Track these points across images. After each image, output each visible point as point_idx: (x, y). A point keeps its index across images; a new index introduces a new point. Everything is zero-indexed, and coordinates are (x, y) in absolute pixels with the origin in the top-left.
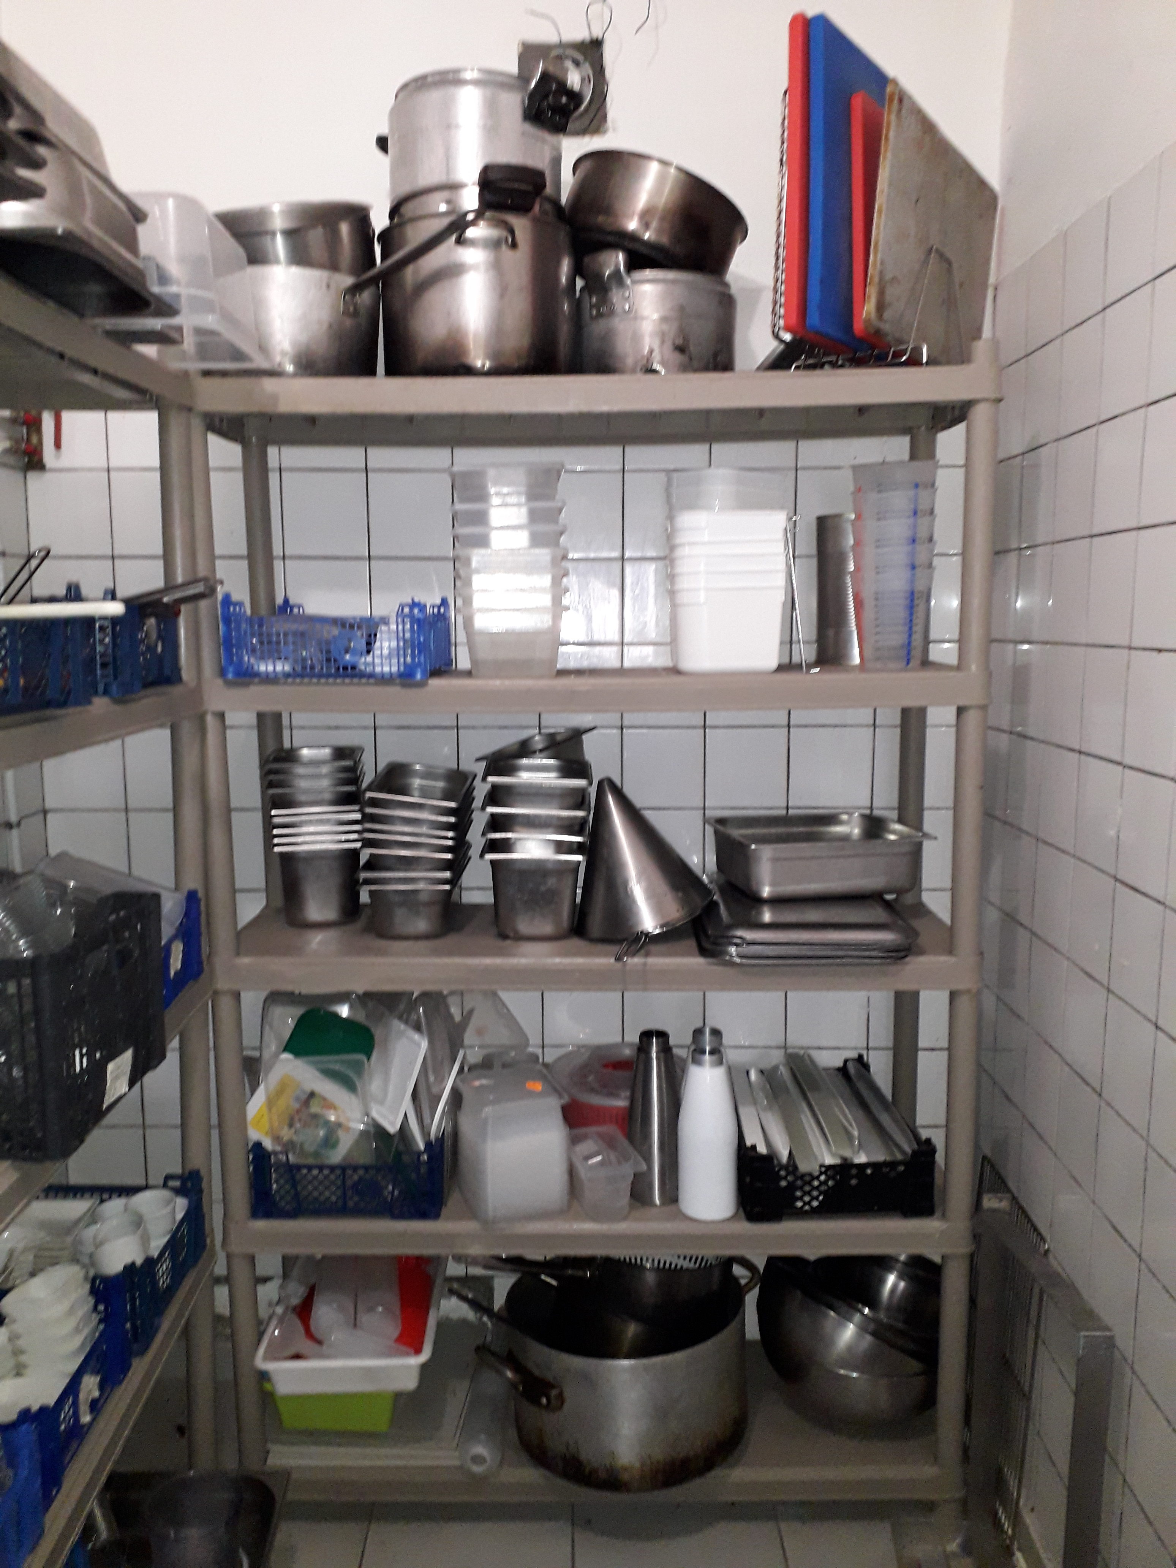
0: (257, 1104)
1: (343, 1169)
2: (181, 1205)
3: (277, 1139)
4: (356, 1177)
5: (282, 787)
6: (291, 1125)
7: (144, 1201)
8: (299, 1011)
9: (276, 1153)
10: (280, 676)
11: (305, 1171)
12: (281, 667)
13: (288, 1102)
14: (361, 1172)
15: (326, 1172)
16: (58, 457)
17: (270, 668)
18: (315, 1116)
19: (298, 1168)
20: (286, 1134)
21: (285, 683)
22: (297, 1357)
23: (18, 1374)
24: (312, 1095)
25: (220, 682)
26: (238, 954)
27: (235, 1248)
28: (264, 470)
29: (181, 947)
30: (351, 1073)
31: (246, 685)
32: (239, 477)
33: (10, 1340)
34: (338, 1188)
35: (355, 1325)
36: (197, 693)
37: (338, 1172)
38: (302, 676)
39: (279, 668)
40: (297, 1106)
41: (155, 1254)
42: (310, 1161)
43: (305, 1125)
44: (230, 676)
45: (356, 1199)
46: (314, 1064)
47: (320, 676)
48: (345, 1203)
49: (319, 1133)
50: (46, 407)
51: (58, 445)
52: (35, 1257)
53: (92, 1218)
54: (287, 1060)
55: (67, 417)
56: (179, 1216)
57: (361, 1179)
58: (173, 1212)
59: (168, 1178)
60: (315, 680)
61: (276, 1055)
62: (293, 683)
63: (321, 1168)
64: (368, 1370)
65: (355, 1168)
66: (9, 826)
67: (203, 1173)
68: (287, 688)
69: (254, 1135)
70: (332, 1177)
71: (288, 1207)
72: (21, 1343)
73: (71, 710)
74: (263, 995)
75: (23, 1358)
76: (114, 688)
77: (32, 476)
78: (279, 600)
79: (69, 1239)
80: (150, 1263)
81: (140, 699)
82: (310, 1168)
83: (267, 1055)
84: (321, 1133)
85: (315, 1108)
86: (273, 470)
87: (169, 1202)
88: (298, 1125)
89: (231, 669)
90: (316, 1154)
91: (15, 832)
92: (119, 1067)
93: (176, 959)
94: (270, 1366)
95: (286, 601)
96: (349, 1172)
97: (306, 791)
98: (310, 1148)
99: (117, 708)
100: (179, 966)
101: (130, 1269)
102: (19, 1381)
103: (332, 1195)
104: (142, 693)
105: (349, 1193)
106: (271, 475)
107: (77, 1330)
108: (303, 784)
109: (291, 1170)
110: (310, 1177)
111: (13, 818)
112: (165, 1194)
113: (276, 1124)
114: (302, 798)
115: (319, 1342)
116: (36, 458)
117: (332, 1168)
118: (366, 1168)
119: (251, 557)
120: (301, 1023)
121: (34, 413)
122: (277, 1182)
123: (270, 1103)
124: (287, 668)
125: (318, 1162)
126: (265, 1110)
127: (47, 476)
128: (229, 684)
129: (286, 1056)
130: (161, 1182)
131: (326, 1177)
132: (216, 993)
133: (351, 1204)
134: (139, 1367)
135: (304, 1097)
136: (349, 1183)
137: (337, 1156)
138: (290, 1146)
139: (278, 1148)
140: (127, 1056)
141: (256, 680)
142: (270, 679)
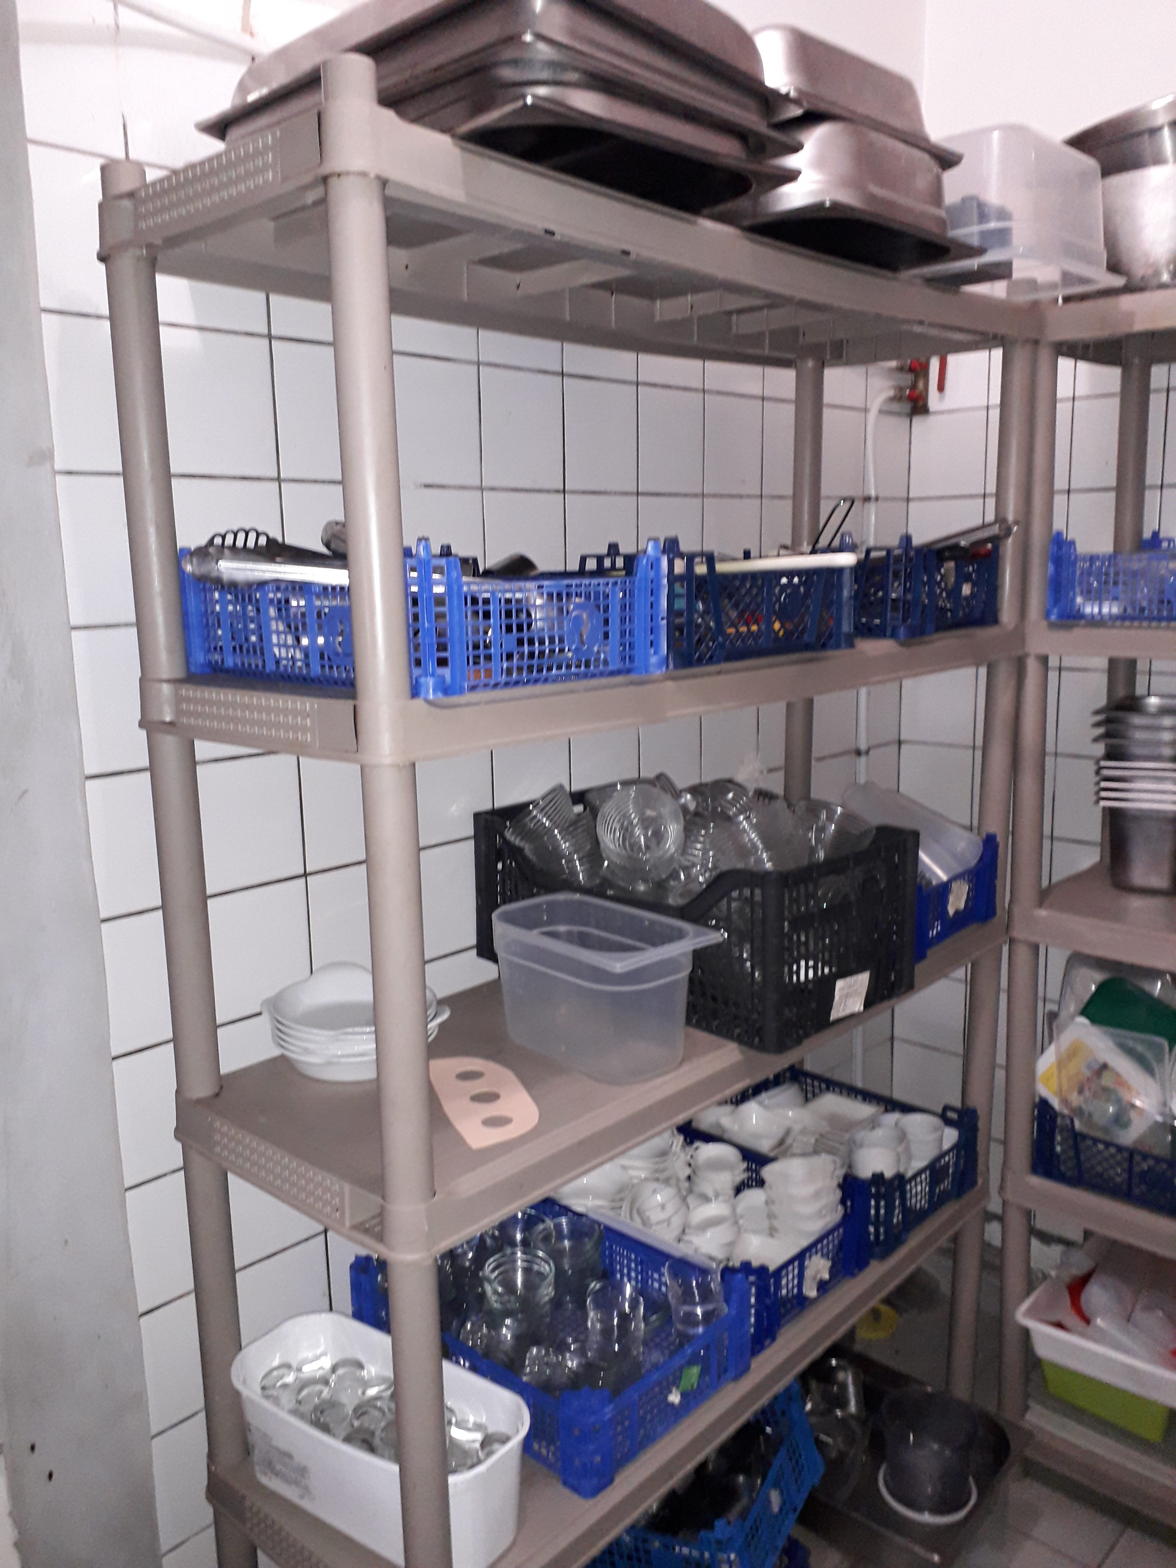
0: (1046, 1062)
1: (1131, 1154)
2: (951, 1136)
3: (1065, 1101)
4: (1145, 1166)
5: (1115, 737)
6: (1081, 1092)
7: (915, 1120)
8: (1099, 977)
9: (1063, 1116)
10: (1107, 618)
11: (1089, 1143)
12: (1110, 608)
13: (1079, 1067)
14: (1151, 1162)
15: (1113, 1150)
16: (941, 399)
17: (1096, 610)
18: (1105, 1090)
19: (1084, 1137)
20: (1075, 1099)
21: (1113, 627)
22: (1059, 1325)
23: (771, 1235)
24: (1105, 1067)
25: (1044, 623)
26: (1040, 904)
27: (1009, 1195)
28: (1145, 391)
29: (965, 888)
30: (1149, 1056)
31: (1070, 627)
32: (1116, 402)
33: (767, 1203)
34: (1123, 1170)
35: (1129, 1320)
36: (1019, 634)
37: (1126, 1155)
38: (1132, 619)
39: (1105, 610)
40: (1088, 1073)
41: (909, 1174)
42: (1099, 1134)
43: (1095, 1095)
44: (1053, 617)
45: (1143, 1187)
46: (1113, 1036)
47: (1151, 619)
48: (1130, 1189)
49: (1109, 1109)
50: (935, 353)
51: (941, 388)
52: (817, 1140)
53: (873, 1123)
54: (1084, 1025)
55: (952, 359)
56: (946, 1146)
57: (1150, 1169)
58: (941, 1140)
59: (946, 1108)
60: (1145, 624)
61: (1072, 1018)
62: (1122, 627)
63: (1108, 1144)
64: (1132, 1371)
65: (1145, 1157)
66: (858, 753)
67: (981, 1113)
68: (1114, 632)
69: (1044, 1090)
70: (1119, 1157)
71: (1069, 1174)
72: (775, 1209)
73: (830, 653)
74: (1068, 953)
75: (776, 1223)
76: (902, 631)
77: (917, 421)
78: (1147, 534)
79: (847, 1136)
80: (900, 1179)
81: (930, 642)
82: (1096, 1141)
83: (1063, 1015)
84: (1111, 1109)
85: (1106, 1080)
86: (1157, 391)
87: (936, 1129)
88: (1087, 1093)
89: (1055, 611)
90: (1106, 1130)
91: (863, 759)
92: (850, 987)
93: (958, 898)
94: (1033, 1325)
95: (1156, 535)
96: (1137, 1158)
97: (1145, 743)
98: (1099, 1120)
99: (903, 650)
100: (962, 906)
101: (878, 1178)
102: (770, 1240)
103: (1118, 1175)
104: (936, 636)
105: (1136, 1180)
106: (1153, 397)
107: (819, 1214)
108: (1139, 735)
109: (1076, 1138)
110: (1095, 1150)
111: (863, 747)
112: (936, 1121)
113: (1065, 1087)
114: (1137, 751)
115: (1087, 1321)
116: (921, 403)
117: (1120, 1149)
118: (1158, 1160)
119: (1119, 489)
120: (1102, 987)
121: (923, 360)
122: (1061, 1144)
123: (1061, 1064)
124: (1115, 610)
125: (1107, 1138)
126: (1055, 1069)
127: (931, 420)
128: (1052, 626)
129: (1082, 1020)
130: (939, 1110)
131: (1112, 1156)
132: (1012, 941)
133: (1136, 1191)
134: (875, 1271)
135: (1096, 1067)
136: (1137, 1169)
137: (1129, 1137)
138: (1079, 1112)
139: (1066, 1112)
140: (863, 979)
141: (1083, 622)
142: (1097, 622)
